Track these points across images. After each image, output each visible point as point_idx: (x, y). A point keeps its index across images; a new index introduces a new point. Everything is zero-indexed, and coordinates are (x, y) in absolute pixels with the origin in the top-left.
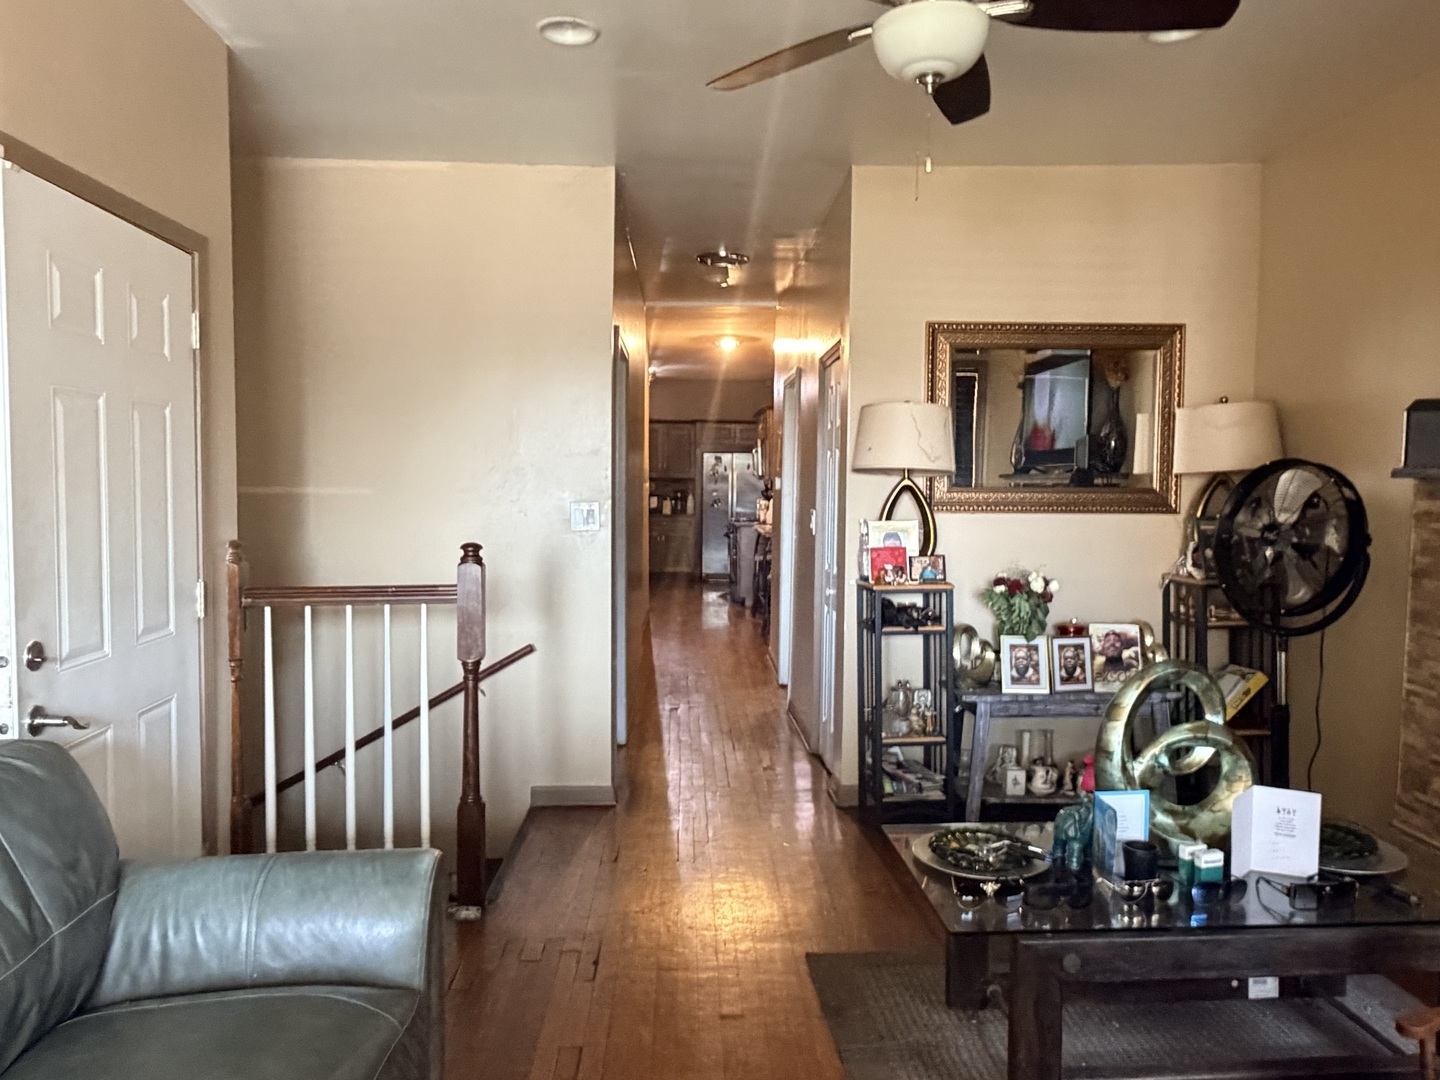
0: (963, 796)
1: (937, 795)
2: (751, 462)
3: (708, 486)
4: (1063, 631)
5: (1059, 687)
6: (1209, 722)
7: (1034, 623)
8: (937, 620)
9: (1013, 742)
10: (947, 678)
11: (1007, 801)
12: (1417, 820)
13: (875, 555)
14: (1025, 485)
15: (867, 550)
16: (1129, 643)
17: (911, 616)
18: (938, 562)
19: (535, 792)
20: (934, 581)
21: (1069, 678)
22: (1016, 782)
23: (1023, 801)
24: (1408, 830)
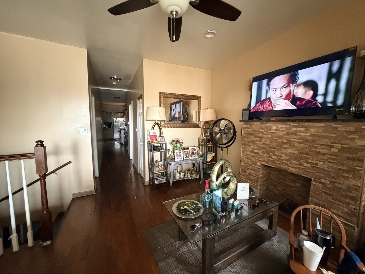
0: (169, 181)
1: (165, 181)
2: (123, 119)
3: (115, 123)
4: (184, 149)
5: (185, 159)
6: (229, 171)
7: (181, 148)
8: (163, 149)
9: (176, 169)
10: (165, 158)
11: (177, 180)
12: (244, 177)
13: (151, 137)
14: (171, 123)
15: (149, 136)
16: (195, 150)
17: (158, 148)
18: (163, 137)
19: (73, 195)
20: (163, 141)
21: (186, 157)
22: (178, 176)
23: (180, 180)
24: (242, 179)
